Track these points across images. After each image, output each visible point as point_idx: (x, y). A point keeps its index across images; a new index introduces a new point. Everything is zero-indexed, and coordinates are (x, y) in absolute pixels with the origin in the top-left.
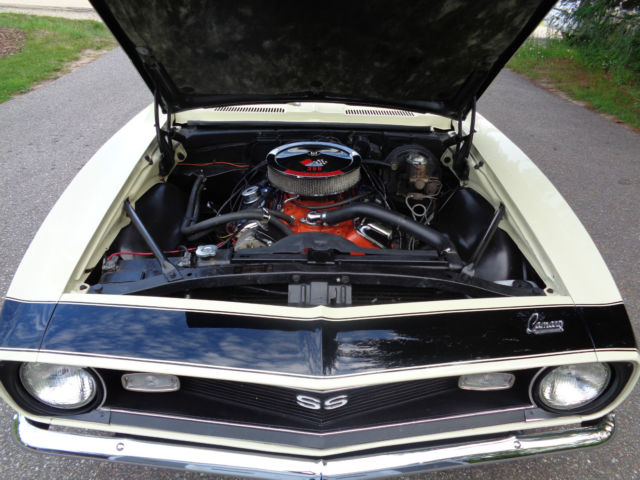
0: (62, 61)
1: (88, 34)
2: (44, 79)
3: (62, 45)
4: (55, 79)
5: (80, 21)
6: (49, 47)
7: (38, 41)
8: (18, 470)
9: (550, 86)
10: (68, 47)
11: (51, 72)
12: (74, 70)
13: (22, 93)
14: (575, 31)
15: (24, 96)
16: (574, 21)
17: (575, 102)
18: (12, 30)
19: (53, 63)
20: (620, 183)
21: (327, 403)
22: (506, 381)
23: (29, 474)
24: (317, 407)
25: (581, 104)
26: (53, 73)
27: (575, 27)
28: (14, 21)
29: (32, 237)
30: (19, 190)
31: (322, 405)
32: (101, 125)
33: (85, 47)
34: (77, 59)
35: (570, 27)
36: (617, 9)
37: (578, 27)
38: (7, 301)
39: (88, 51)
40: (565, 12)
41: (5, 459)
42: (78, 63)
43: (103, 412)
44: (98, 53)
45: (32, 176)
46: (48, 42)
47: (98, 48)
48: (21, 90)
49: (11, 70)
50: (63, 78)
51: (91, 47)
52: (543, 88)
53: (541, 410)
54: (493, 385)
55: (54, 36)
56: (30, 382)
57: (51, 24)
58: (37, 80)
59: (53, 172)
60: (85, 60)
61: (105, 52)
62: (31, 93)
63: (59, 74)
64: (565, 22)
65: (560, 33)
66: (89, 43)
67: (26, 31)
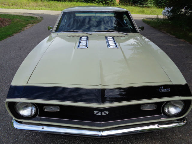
0: (22, 27)
1: (30, 20)
2: (17, 32)
3: (22, 23)
4: (20, 32)
5: (27, 16)
6: (18, 23)
7: (15, 22)
8: (11, 140)
9: (165, 31)
10: (24, 23)
11: (19, 31)
12: (25, 30)
13: (10, 36)
14: (171, 16)
15: (11, 37)
16: (171, 13)
17: (172, 36)
18: (7, 19)
19: (19, 28)
20: (186, 58)
21: (103, 113)
22: (154, 107)
23: (14, 141)
24: (100, 114)
25: (174, 36)
26: (20, 31)
27: (171, 15)
28: (8, 16)
29: (14, 76)
30: (10, 63)
31: (101, 114)
32: (33, 45)
33: (29, 23)
34: (26, 27)
35: (170, 15)
36: (183, 9)
37: (172, 15)
38: (11, 86)
39: (29, 25)
40: (168, 11)
41: (7, 137)
42: (27, 28)
43: (38, 118)
44: (32, 25)
45: (14, 59)
46: (18, 22)
47: (32, 24)
48: (10, 35)
49: (7, 30)
50: (22, 32)
51: (30, 23)
52: (162, 32)
53: (165, 116)
54: (151, 108)
55: (20, 20)
56: (17, 109)
57: (19, 17)
58: (15, 33)
59: (20, 58)
60: (29, 27)
61: (34, 24)
62: (13, 36)
63: (21, 31)
64: (168, 14)
65: (167, 17)
66: (30, 22)
67: (12, 19)
